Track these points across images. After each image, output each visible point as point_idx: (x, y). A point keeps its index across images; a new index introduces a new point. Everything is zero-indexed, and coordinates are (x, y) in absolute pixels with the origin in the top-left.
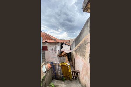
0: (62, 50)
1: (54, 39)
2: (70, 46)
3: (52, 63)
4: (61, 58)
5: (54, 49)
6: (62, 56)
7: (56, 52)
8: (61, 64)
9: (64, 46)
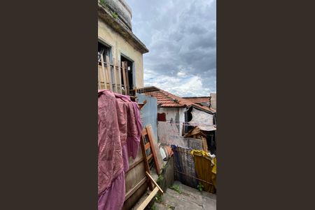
0: (192, 123)
1: (174, 99)
2: (213, 114)
3: (174, 146)
4: (192, 140)
5: (174, 120)
6: (192, 137)
7: (178, 127)
8: (192, 152)
9: (195, 114)
